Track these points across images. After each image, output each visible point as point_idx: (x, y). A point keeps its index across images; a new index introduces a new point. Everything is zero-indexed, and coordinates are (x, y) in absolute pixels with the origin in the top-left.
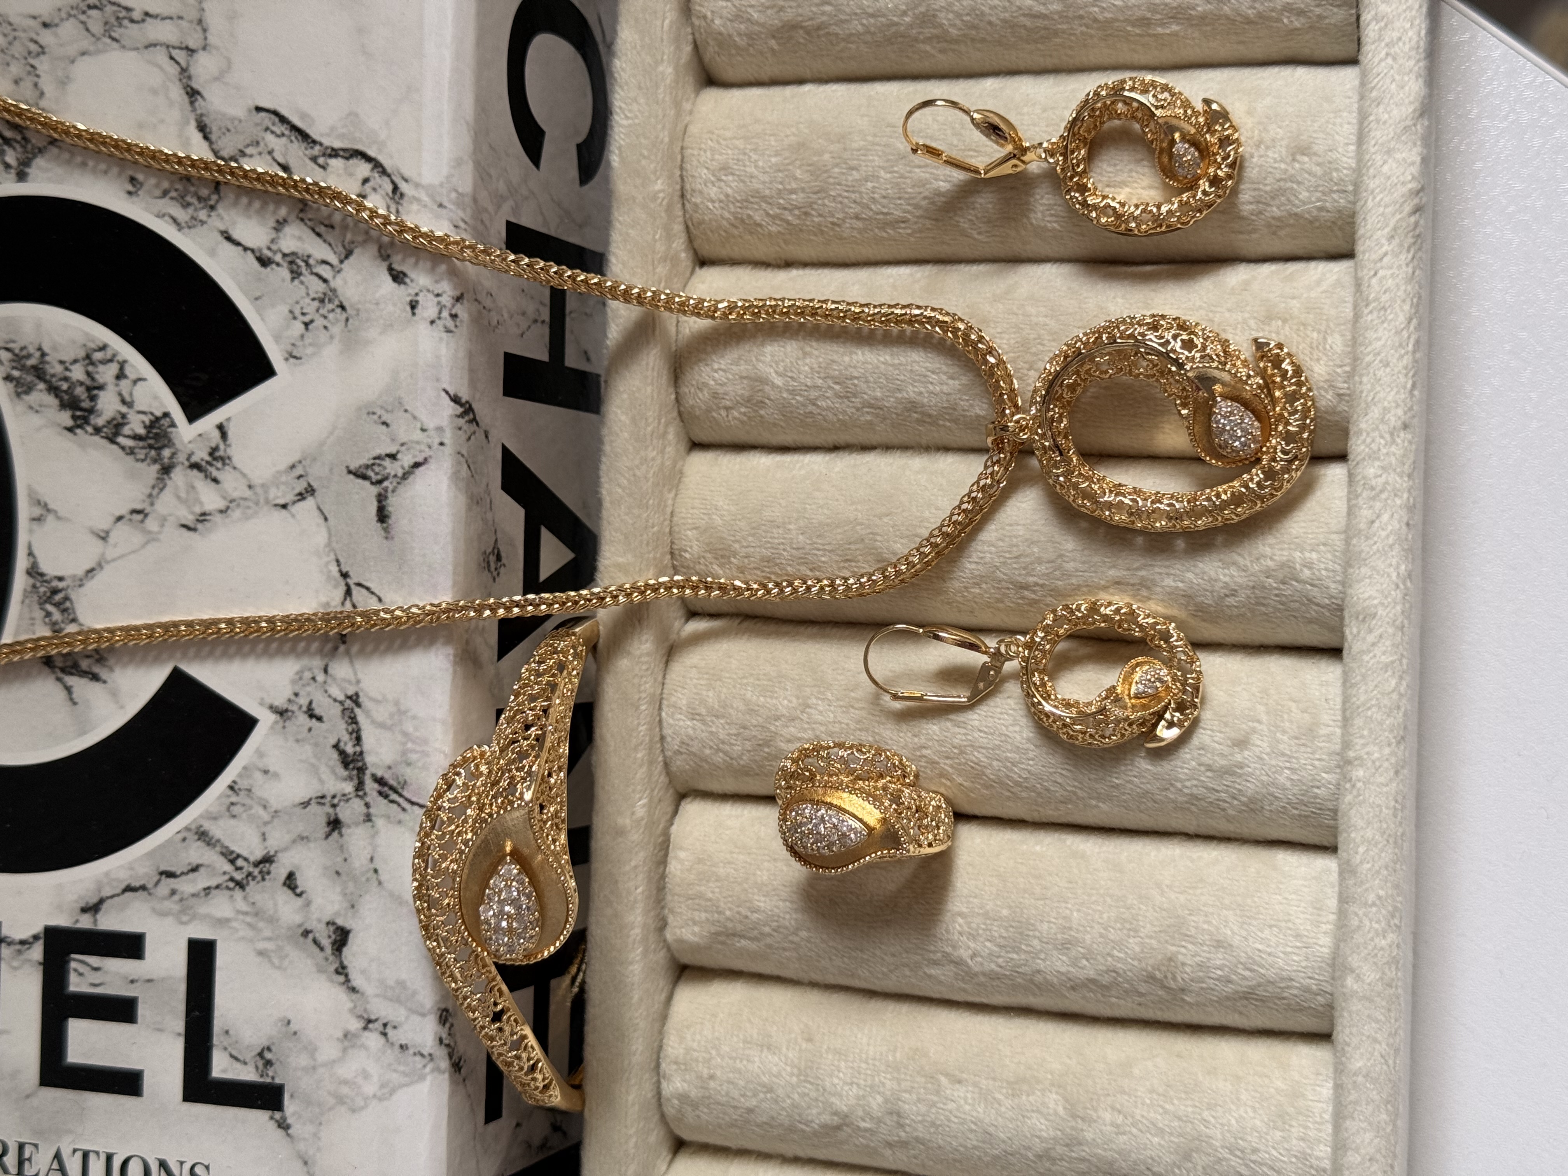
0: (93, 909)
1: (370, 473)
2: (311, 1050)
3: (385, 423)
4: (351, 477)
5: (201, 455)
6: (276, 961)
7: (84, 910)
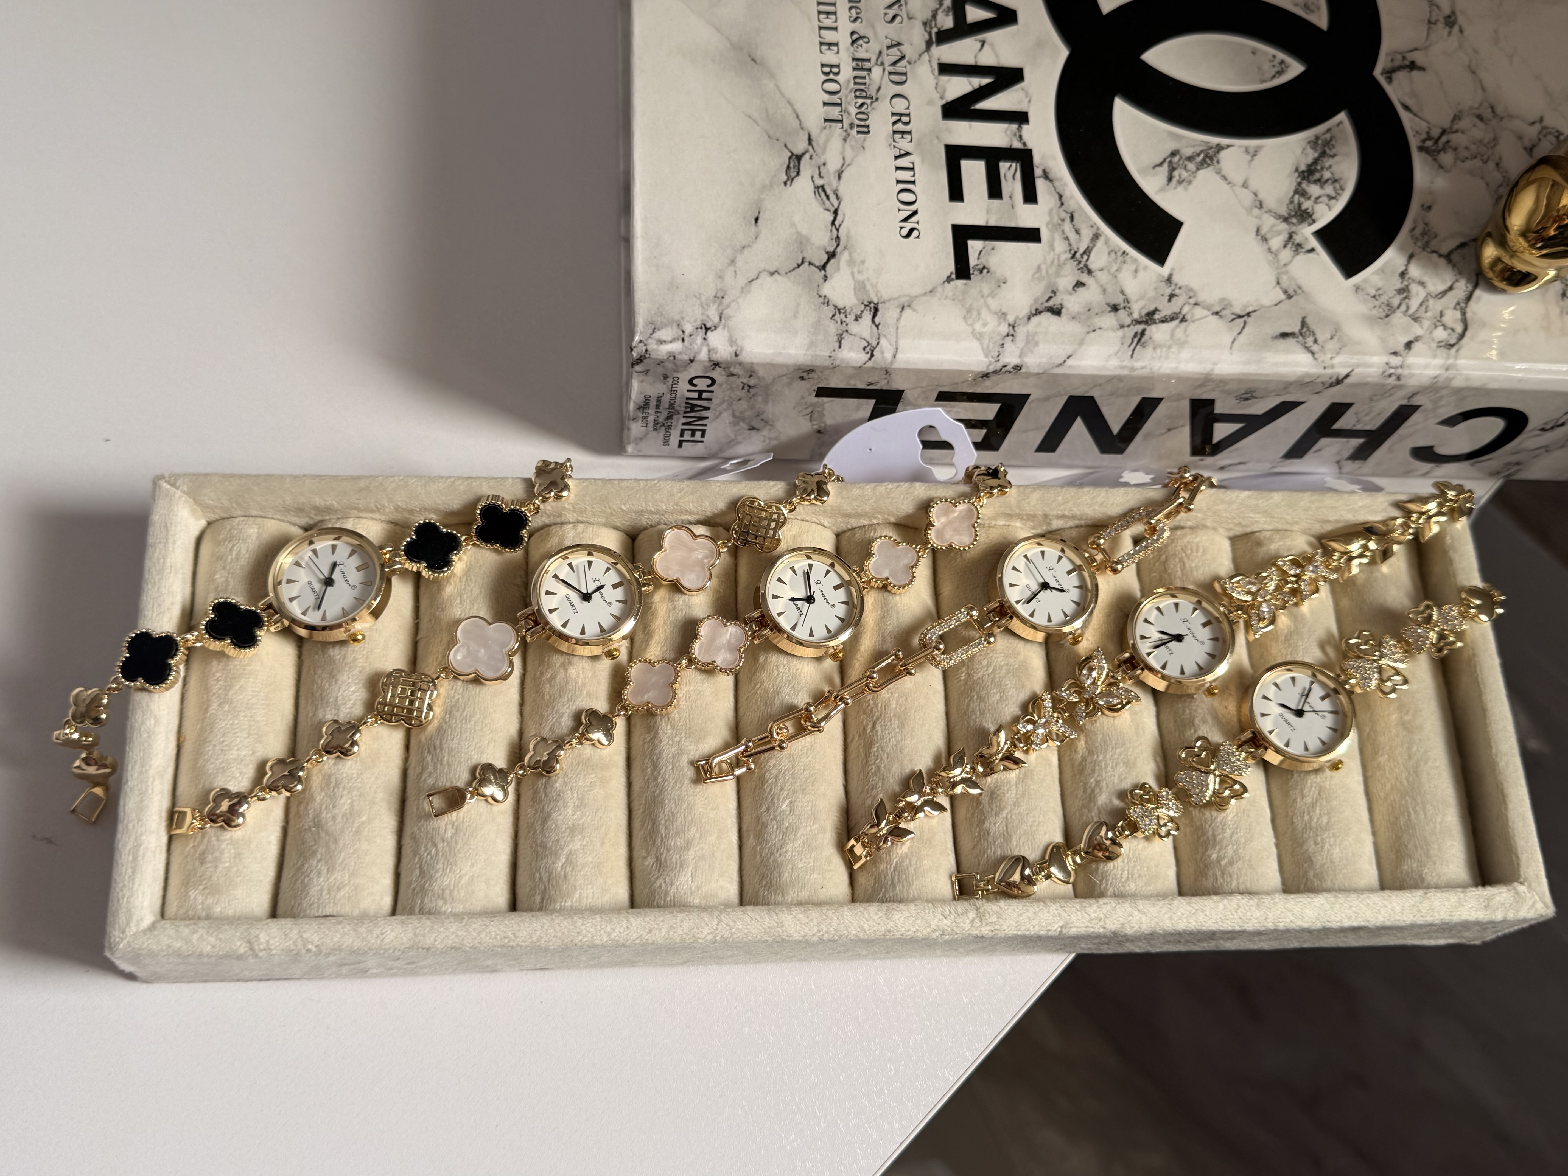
0: (1046, 175)
1: (1305, 330)
2: (992, 295)
3: (1332, 338)
4: (1300, 320)
5: (1298, 239)
6: (1037, 276)
7: (1044, 171)
